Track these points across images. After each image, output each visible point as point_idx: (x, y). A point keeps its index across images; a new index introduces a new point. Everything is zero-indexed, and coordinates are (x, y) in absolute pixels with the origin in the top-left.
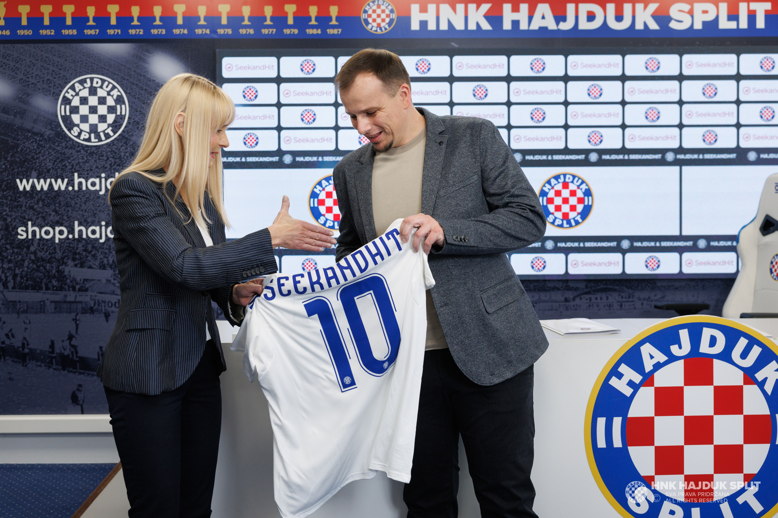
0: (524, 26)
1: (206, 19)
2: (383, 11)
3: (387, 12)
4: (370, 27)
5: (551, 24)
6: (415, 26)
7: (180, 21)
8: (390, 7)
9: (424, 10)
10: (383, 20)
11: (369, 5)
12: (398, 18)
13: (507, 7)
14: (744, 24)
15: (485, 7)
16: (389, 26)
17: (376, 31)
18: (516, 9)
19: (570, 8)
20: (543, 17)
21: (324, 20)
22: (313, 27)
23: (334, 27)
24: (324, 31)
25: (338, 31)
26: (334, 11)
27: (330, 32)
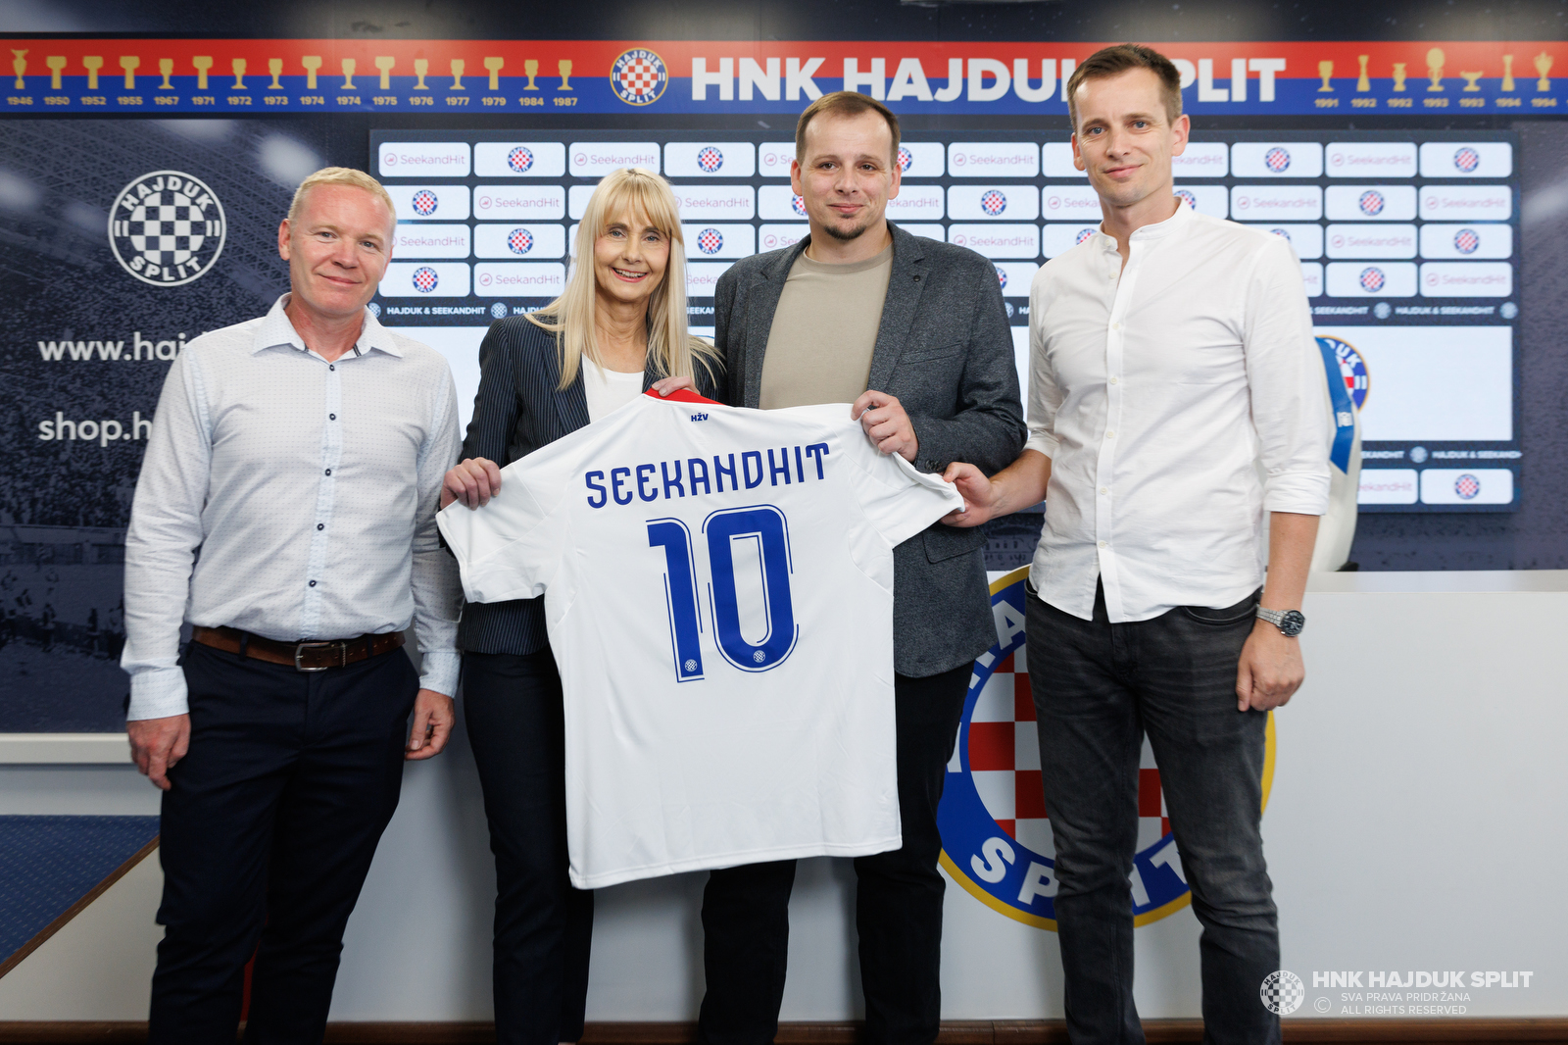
1: (354, 80)
2: (647, 69)
3: (653, 70)
4: (624, 94)
5: (923, 92)
6: (699, 94)
7: (312, 84)
8: (657, 63)
9: (713, 67)
10: (647, 84)
11: (623, 58)
12: (671, 80)
13: (850, 64)
14: (1240, 94)
15: (814, 64)
16: (656, 94)
17: (635, 101)
18: (864, 67)
19: (955, 65)
20: (910, 81)
21: (548, 83)
22: (530, 94)
23: (565, 94)
24: (549, 101)
25: (572, 102)
26: (565, 68)
27: (559, 102)
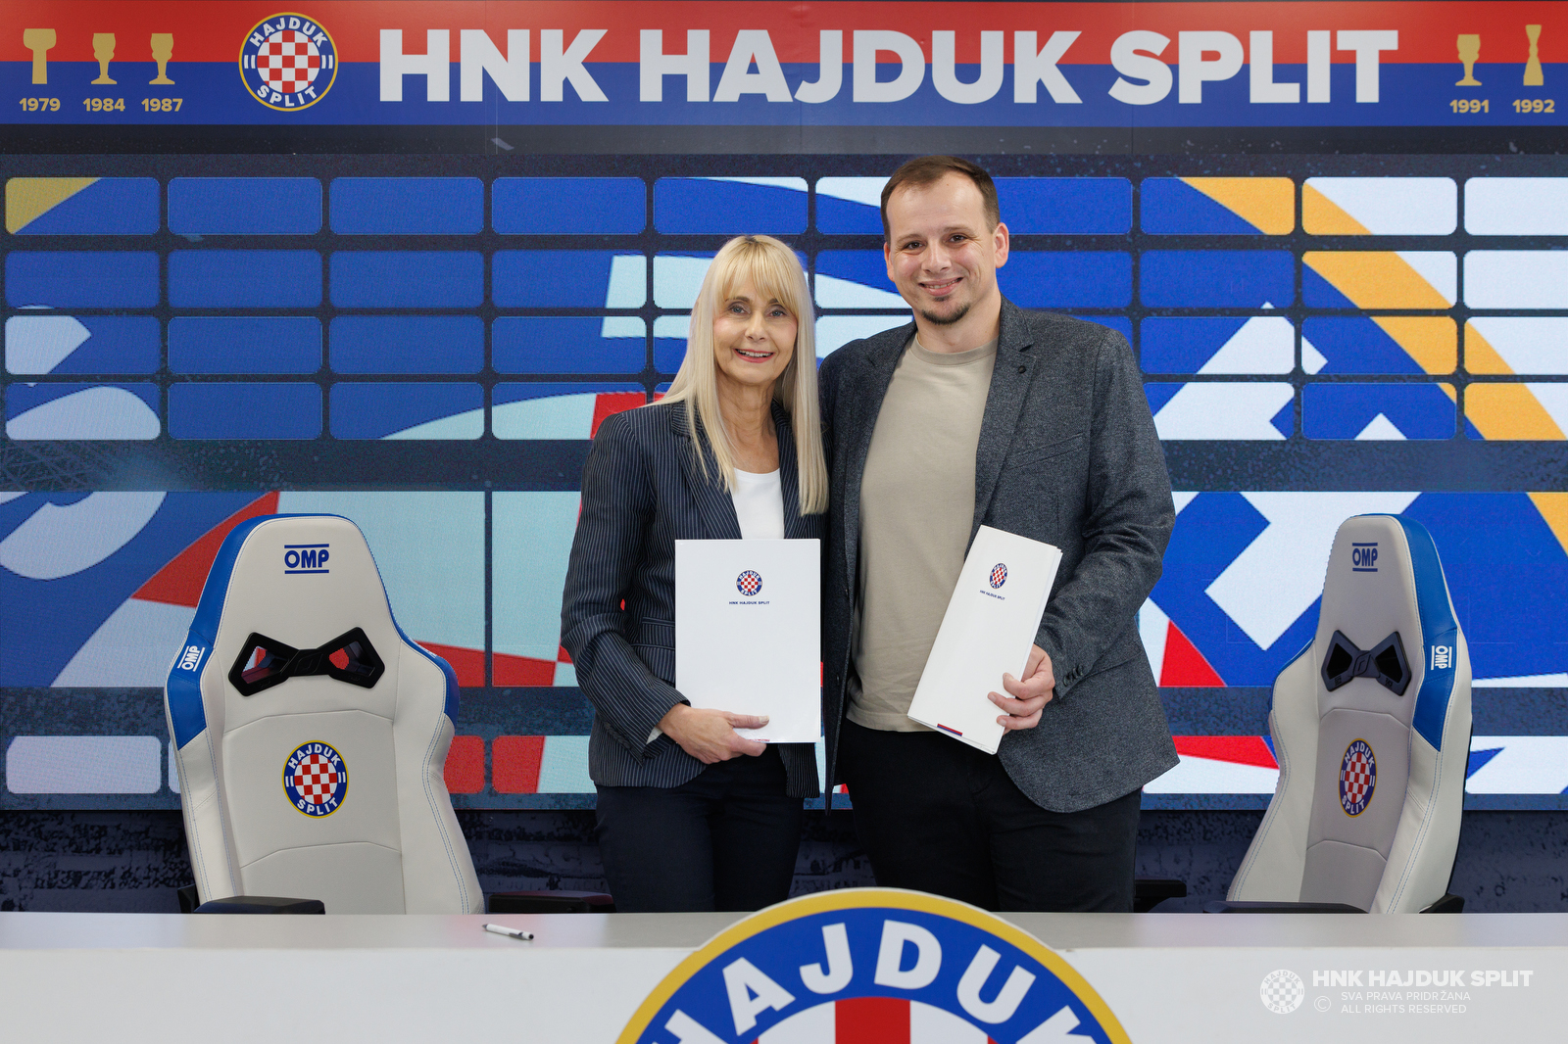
0: (697, 91)
2: (301, 49)
3: (313, 50)
4: (263, 91)
5: (776, 89)
6: (391, 90)
8: (320, 38)
9: (415, 45)
10: (301, 74)
11: (260, 30)
12: (343, 66)
13: (651, 40)
14: (1320, 91)
15: (589, 39)
16: (318, 92)
17: (282, 104)
18: (675, 45)
19: (830, 41)
20: (753, 69)
21: (133, 72)
22: (103, 92)
23: (161, 92)
24: (133, 104)
25: (174, 105)
26: (162, 47)
27: (153, 105)
